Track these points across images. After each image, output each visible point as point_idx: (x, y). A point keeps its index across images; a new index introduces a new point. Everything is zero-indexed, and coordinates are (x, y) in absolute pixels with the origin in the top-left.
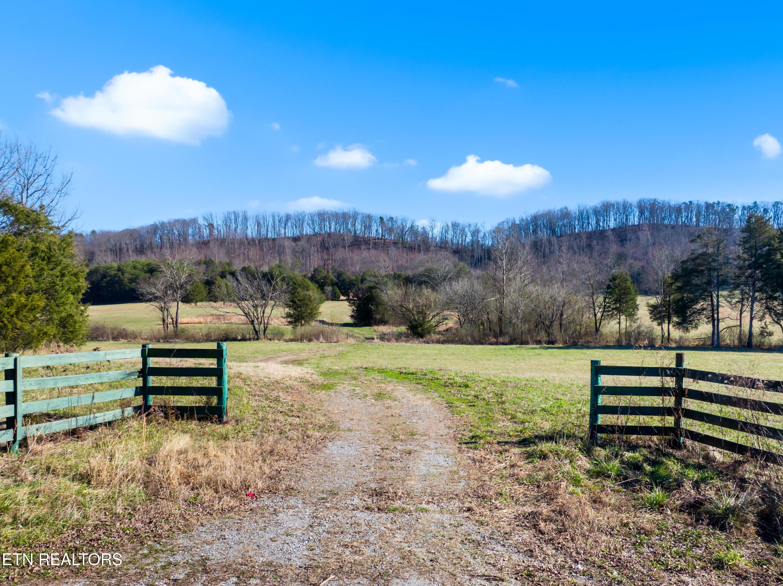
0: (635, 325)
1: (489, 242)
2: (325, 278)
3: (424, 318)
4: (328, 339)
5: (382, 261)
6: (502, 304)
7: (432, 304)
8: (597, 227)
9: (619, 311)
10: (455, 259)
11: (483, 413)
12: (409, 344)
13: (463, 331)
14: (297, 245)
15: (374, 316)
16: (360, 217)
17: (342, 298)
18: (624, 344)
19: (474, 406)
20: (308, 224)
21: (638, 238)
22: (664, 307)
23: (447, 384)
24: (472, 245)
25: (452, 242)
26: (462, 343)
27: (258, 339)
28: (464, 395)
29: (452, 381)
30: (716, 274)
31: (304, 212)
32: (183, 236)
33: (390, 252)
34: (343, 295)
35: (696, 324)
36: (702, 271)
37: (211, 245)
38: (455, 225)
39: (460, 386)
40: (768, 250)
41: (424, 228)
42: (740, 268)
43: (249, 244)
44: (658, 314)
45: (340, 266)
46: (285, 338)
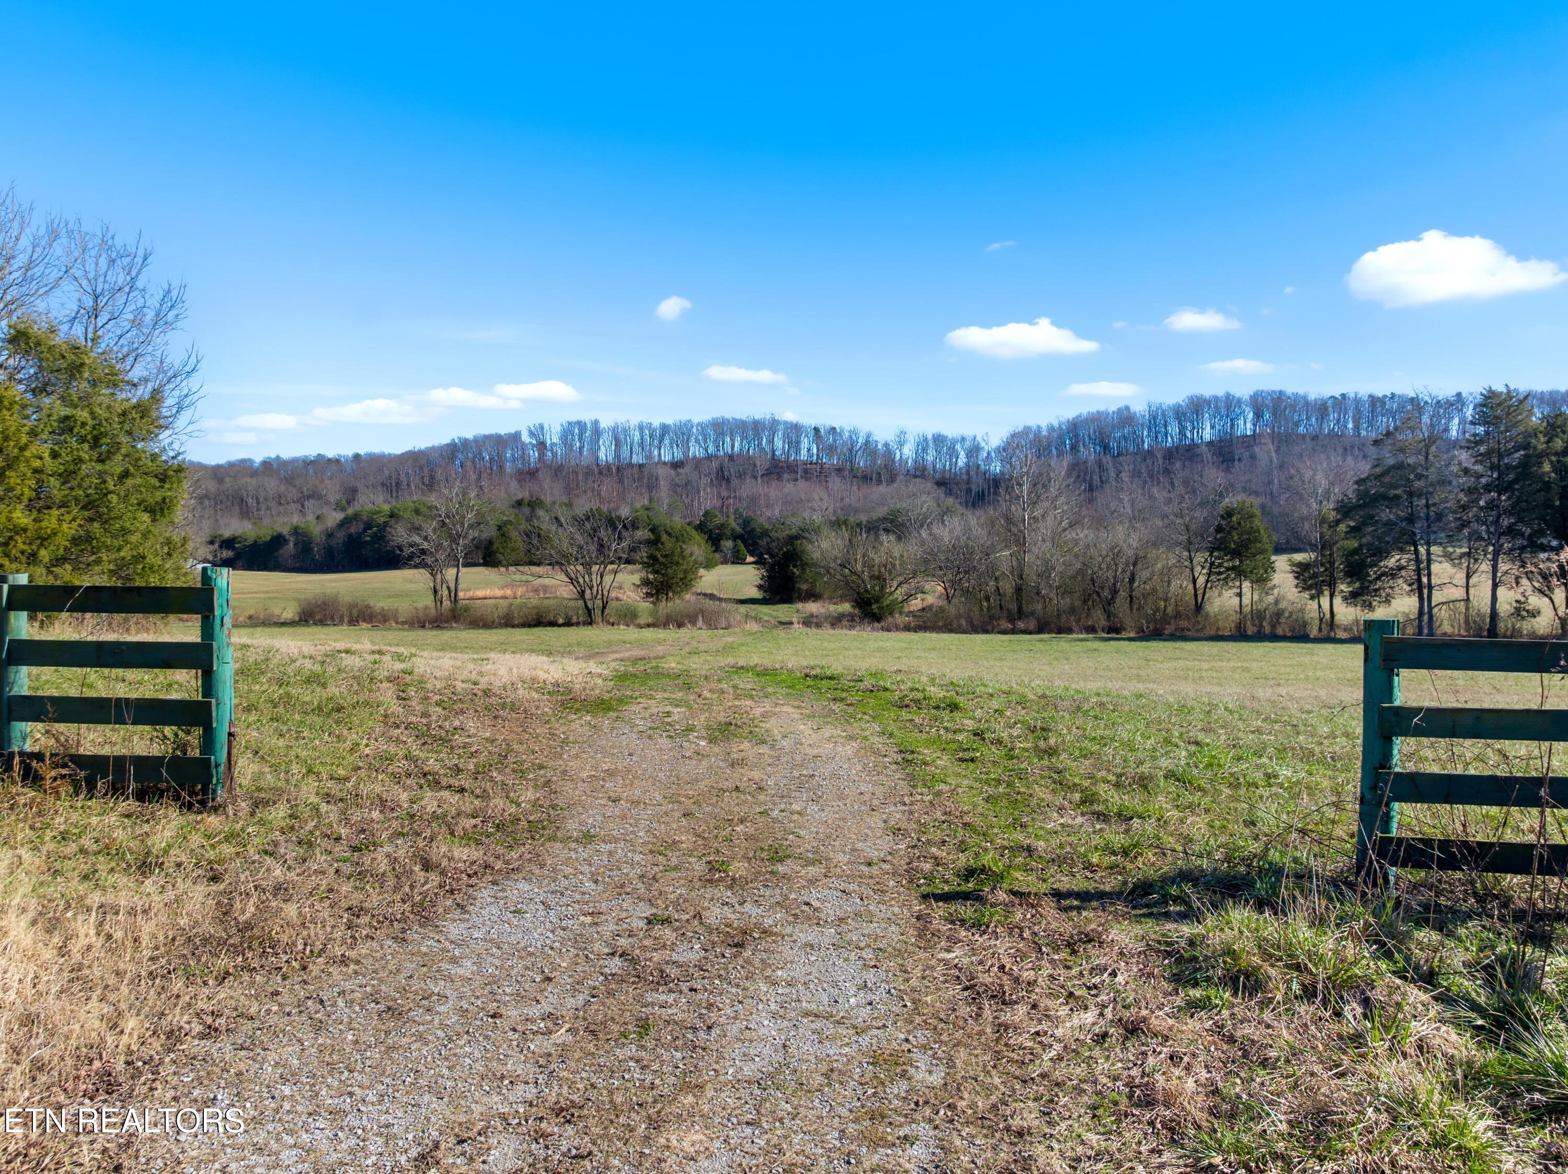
0: (1270, 599)
1: (996, 467)
2: (722, 526)
3: (883, 587)
4: (711, 624)
5: (817, 498)
6: (1021, 562)
7: (897, 562)
8: (1181, 440)
9: (1240, 573)
10: (941, 492)
11: (998, 782)
12: (854, 632)
13: (952, 611)
14: (678, 475)
15: (797, 585)
16: (781, 427)
17: (750, 559)
18: (1249, 633)
19: (972, 760)
20: (697, 441)
21: (1253, 457)
22: (1322, 565)
23: (907, 702)
24: (968, 473)
25: (934, 467)
26: (951, 631)
27: (591, 624)
28: (947, 729)
29: (920, 695)
30: (1424, 501)
31: (690, 421)
32: (498, 461)
33: (830, 485)
34: (752, 555)
35: (1388, 595)
36: (1397, 497)
37: (541, 475)
38: (939, 440)
39: (937, 708)
40: (1525, 456)
41: (886, 445)
42: (1470, 491)
43: (601, 473)
44: (1310, 578)
45: (748, 507)
46: (638, 621)
